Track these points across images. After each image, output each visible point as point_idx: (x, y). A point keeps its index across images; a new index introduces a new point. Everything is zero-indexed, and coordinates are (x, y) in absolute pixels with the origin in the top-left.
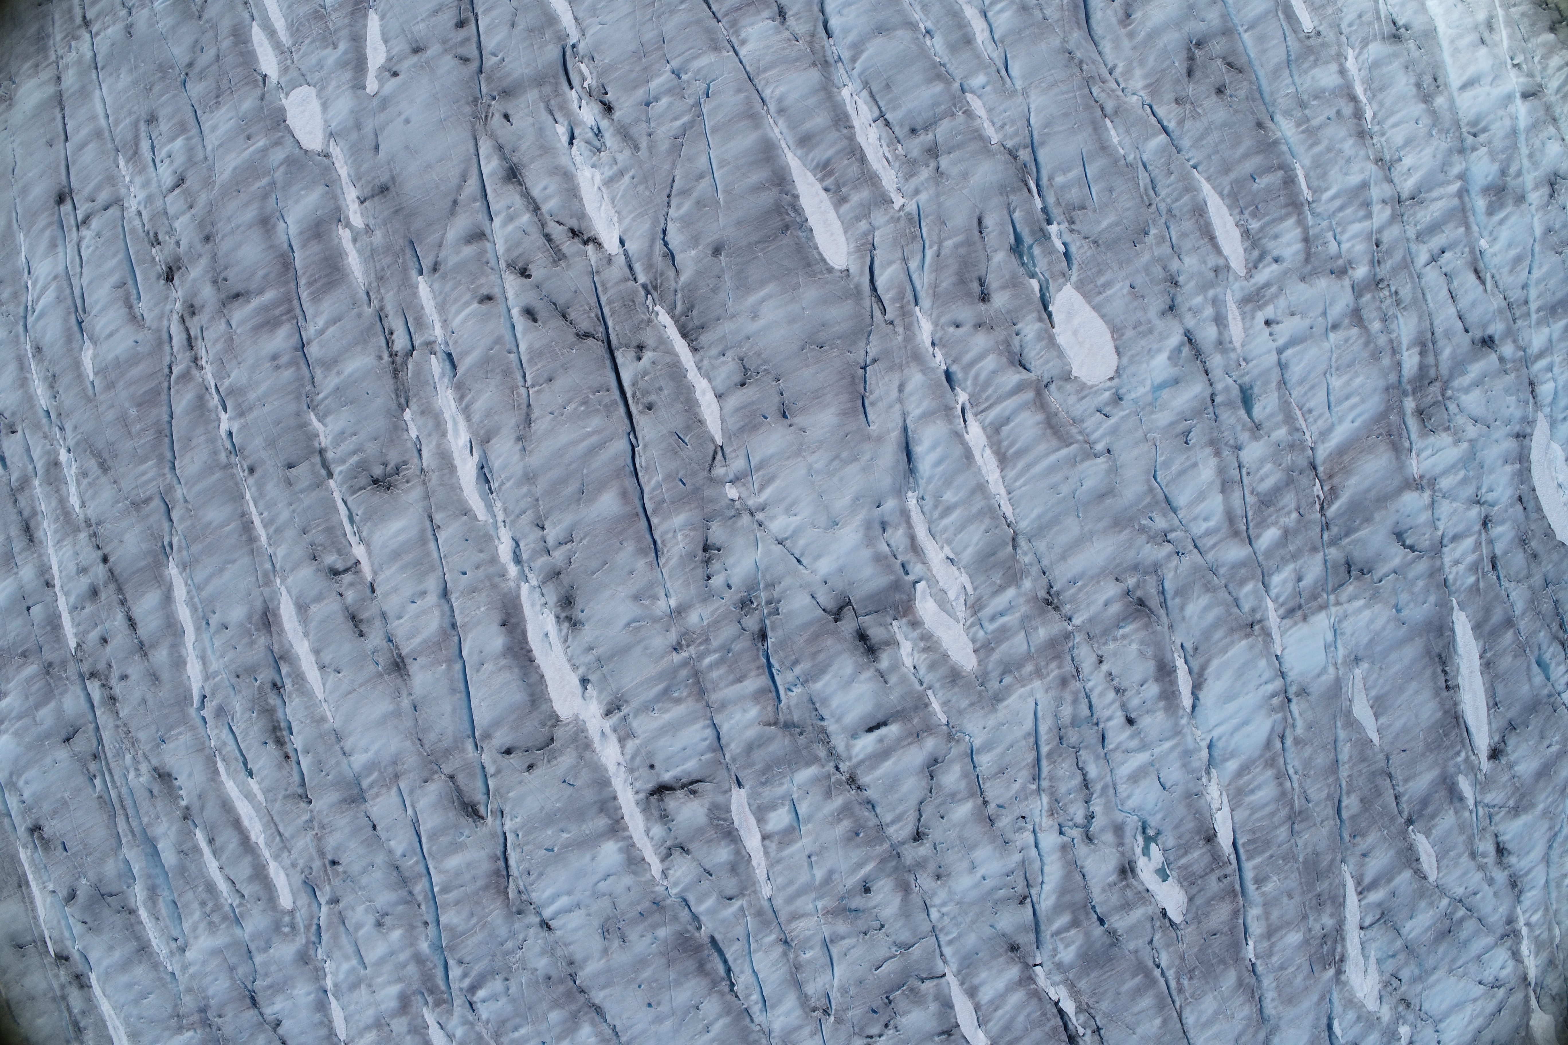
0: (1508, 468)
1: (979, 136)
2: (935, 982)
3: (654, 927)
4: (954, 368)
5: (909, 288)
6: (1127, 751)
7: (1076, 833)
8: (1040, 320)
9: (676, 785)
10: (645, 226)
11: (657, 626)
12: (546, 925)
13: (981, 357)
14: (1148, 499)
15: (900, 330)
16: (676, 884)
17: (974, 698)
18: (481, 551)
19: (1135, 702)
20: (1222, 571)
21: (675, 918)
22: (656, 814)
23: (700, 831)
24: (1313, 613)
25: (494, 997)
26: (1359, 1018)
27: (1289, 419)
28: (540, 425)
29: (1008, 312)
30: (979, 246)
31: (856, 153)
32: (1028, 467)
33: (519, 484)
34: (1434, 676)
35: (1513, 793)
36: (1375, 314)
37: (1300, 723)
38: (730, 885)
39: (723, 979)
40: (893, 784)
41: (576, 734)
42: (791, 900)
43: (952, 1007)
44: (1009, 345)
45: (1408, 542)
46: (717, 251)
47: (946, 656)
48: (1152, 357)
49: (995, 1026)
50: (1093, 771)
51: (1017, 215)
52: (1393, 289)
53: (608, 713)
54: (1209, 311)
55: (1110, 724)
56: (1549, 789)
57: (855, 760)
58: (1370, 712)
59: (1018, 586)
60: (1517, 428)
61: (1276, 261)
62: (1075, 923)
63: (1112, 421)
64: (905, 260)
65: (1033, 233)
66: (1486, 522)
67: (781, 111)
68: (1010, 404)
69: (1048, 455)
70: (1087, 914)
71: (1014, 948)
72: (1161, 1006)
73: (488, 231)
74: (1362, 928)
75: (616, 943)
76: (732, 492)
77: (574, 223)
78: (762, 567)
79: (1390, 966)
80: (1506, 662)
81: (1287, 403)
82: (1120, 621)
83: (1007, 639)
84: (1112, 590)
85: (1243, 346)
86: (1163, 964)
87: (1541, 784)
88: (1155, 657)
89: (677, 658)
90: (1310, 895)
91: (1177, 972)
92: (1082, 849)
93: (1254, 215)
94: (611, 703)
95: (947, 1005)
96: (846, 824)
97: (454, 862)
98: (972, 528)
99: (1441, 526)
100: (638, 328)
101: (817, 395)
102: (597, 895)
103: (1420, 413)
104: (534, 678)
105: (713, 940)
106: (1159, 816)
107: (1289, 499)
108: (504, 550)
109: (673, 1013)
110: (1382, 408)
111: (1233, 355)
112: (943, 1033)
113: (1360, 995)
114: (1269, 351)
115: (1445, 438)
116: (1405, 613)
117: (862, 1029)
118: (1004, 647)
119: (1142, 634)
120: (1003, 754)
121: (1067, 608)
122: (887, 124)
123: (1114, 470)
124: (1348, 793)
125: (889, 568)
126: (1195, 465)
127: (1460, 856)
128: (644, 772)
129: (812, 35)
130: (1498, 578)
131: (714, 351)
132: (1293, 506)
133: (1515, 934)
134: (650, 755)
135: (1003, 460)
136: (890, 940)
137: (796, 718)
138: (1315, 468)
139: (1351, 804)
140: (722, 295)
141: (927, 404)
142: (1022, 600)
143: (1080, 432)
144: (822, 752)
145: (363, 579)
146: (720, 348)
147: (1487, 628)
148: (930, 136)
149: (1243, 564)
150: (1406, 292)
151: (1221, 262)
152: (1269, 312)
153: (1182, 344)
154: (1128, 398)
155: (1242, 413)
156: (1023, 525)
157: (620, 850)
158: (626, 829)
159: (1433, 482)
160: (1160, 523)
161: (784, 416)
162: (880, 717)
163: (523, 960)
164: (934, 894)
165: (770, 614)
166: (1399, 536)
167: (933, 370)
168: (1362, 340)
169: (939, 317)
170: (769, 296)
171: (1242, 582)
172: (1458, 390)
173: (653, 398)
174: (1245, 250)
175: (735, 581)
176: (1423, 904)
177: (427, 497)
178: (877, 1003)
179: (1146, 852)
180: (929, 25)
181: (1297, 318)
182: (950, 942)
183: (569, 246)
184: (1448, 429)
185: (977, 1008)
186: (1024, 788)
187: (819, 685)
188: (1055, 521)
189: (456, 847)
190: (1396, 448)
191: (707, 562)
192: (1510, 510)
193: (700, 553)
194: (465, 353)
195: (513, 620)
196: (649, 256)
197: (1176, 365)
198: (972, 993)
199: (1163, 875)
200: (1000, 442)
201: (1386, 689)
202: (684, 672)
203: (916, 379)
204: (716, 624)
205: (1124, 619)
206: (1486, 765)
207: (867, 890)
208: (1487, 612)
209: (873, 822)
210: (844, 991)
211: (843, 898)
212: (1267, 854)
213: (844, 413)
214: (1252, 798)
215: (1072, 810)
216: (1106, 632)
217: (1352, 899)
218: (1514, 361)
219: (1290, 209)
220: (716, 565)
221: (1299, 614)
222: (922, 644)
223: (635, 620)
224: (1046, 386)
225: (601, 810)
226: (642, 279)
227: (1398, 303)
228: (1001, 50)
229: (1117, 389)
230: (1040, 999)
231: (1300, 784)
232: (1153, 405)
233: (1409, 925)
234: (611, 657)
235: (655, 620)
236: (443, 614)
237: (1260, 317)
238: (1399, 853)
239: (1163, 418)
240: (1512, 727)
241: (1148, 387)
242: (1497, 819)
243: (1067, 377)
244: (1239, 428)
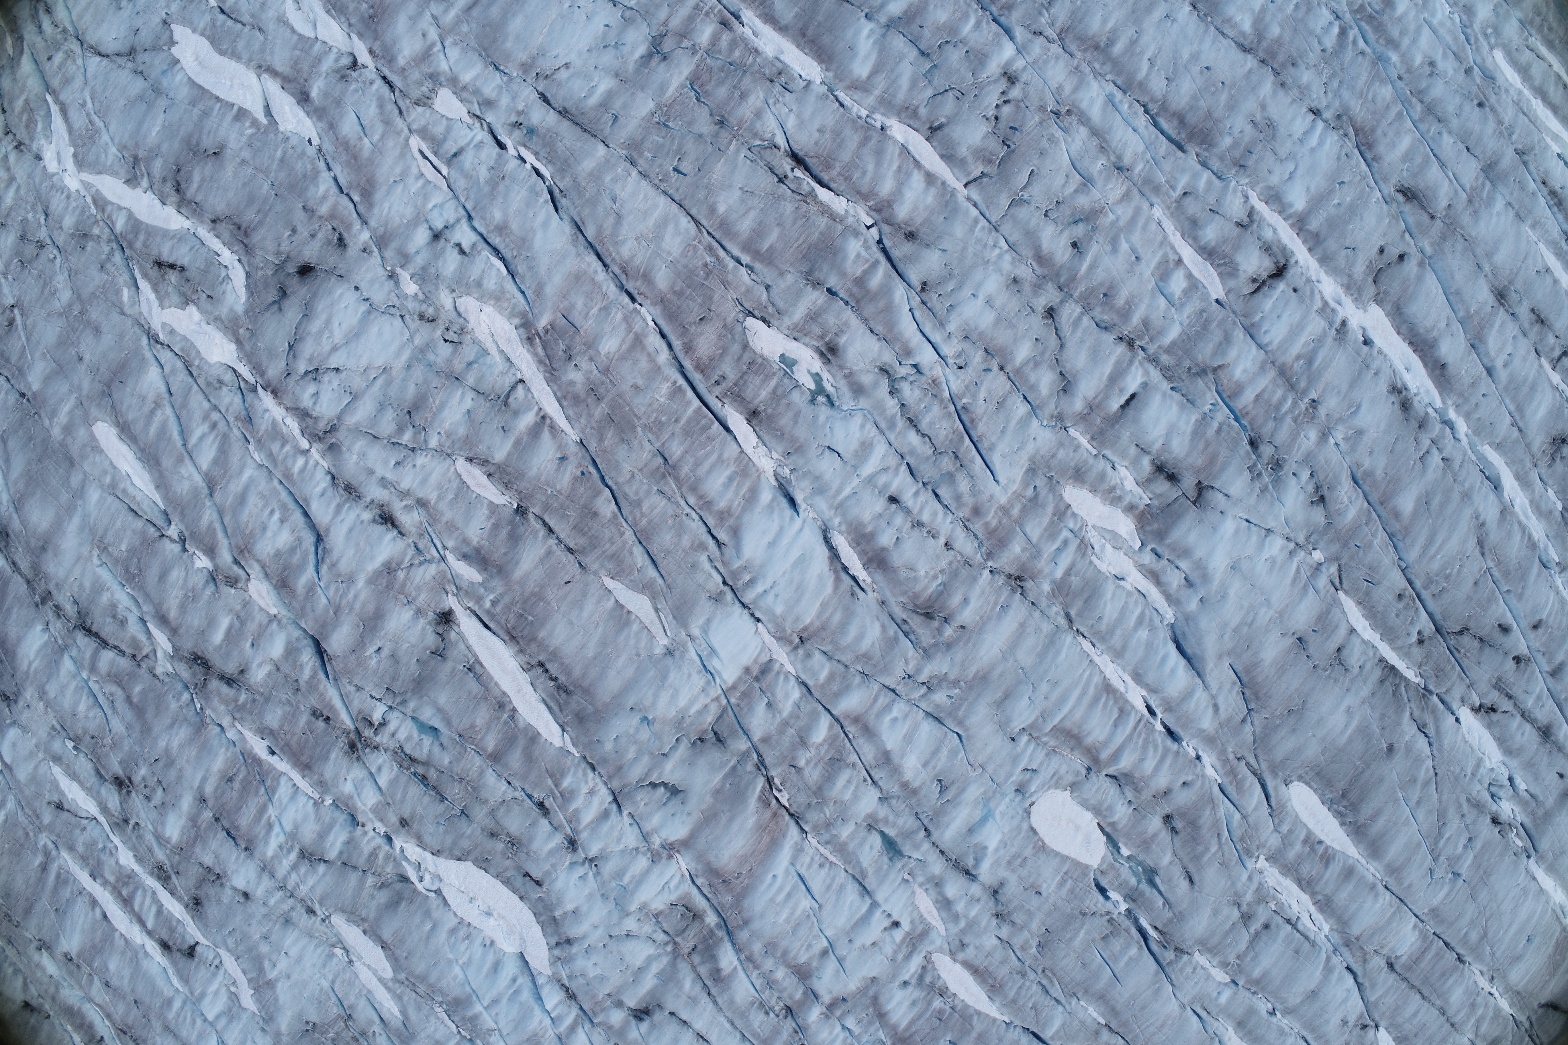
0: (570, 907)
1: (1211, 950)
2: (971, 177)
3: (1235, 144)
4: (1175, 746)
5: (1234, 795)
6: (885, 470)
7: (903, 371)
8: (1113, 825)
9: (1270, 281)
10: (1447, 742)
11: (1337, 416)
12: (1316, 112)
13: (1157, 768)
14: (960, 713)
15: (1231, 757)
16: (1235, 191)
17: (1054, 463)
18: (1479, 419)
19: (899, 519)
20: (858, 679)
21: (1221, 158)
22: (1275, 249)
23: (1237, 248)
24: (740, 678)
25: (1326, 30)
26: (479, 284)
27: (841, 849)
28: (1472, 543)
29: (1144, 817)
30: (1186, 860)
31: (1306, 884)
32: (1084, 692)
33: (1472, 487)
34: (567, 670)
35: (404, 585)
36: (785, 984)
37: (707, 566)
38: (1192, 207)
39: (1158, 114)
40: (1095, 354)
41: (1360, 295)
42: (1137, 211)
43: (942, 156)
44: (1136, 789)
45: (662, 789)
46: (1391, 749)
47: (1093, 490)
48: (1001, 841)
49: (892, 152)
50: (913, 438)
51: (1160, 902)
52: (772, 1015)
53: (1344, 323)
54: (960, 907)
55: (914, 489)
56: (357, 606)
57: (1136, 363)
58: (629, 606)
59: (1053, 582)
60: (575, 949)
61: (905, 983)
62: (860, 281)
63: (1021, 768)
64: (1244, 817)
65: (1142, 894)
66: (572, 844)
67: (1373, 887)
68: (1119, 739)
69: (1071, 711)
70: (851, 295)
71: (911, 236)
72: (725, 226)
73: (1549, 679)
74: (522, 381)
75: (1258, 117)
76: (1318, 556)
77: (1494, 717)
78: (1277, 503)
79: (469, 352)
80: (482, 717)
81: (847, 862)
82: (945, 589)
83: (1046, 530)
84: (967, 616)
85: (914, 893)
86: (743, 270)
87: (371, 608)
88: (895, 571)
89: (1314, 395)
90: (611, 396)
91: (725, 266)
92: (888, 357)
93: (941, 1012)
94: (1345, 333)
95: (948, 157)
96: (1120, 301)
97: (1405, 143)
98: (1115, 616)
99: (627, 820)
100: (1428, 656)
101: (1282, 670)
102: (1291, 156)
103: (696, 916)
104: (1404, 329)
105: (1181, 148)
106: (822, 419)
107: (813, 775)
108: (1462, 427)
109: (1185, 67)
110: (746, 903)
111: (920, 879)
112: (940, 127)
113: (489, 309)
114: (886, 900)
115: (659, 904)
116: (636, 720)
117: (1018, 108)
118: (1046, 521)
119: (918, 588)
120: (1008, 421)
121: (1000, 580)
122: (1288, 921)
123: (1003, 725)
124: (615, 516)
125: (1173, 548)
126: (925, 765)
127: (440, 498)
128: (1299, 283)
129: (1365, 961)
130: (530, 797)
131: (1368, 666)
132: (807, 772)
133: (316, 437)
134: (1301, 300)
135: (1108, 688)
136: (1034, 205)
137: (1200, 381)
138: (791, 815)
139: (606, 507)
140: (1377, 715)
141: (1192, 704)
142: (1047, 570)
143: (1046, 744)
144: (1165, 359)
145: (1547, 357)
146: (1365, 671)
147: (521, 742)
148: (1252, 930)
149: (838, 695)
150: (757, 1019)
151: (961, 956)
152: (898, 935)
153: (976, 865)
154: (1012, 795)
155: (891, 832)
156: (1068, 638)
157: (1291, 205)
158: (1292, 226)
159: (655, 858)
160: (940, 697)
161: (1300, 639)
162: (1130, 412)
163: (1320, 73)
164: (1012, 263)
165: (1255, 465)
166: (674, 791)
167: (1193, 736)
168: (792, 955)
169: (1203, 784)
170: (1342, 733)
171: (831, 677)
172: (659, 955)
173: (1401, 606)
174: (939, 977)
175: (1293, 481)
176: (462, 431)
177: (1528, 446)
178: (1017, 137)
179: (817, 378)
180: (1274, 1020)
181: (869, 942)
182: (976, 221)
183: (1493, 697)
184: (656, 916)
185: (917, 164)
186: (974, 396)
187: (1194, 417)
188: (1042, 655)
189: (1407, 157)
190: (713, 872)
191: (1318, 488)
192: (547, 867)
193: (1326, 493)
194: (1539, 575)
195: (1438, 372)
196: (1436, 719)
197: (976, 845)
198: (930, 178)
199: (788, 362)
200: (1116, 702)
201: (622, 637)
202: (1303, 384)
203: (1207, 723)
204: (1294, 437)
205: (941, 593)
206: (451, 602)
207: (1074, 245)
208: (529, 758)
209: (1097, 312)
210: (1052, 139)
211: (1094, 229)
212: (683, 422)
213: (1256, 665)
214: (728, 473)
215: (917, 392)
216: (955, 574)
217: (552, 408)
218: (603, 1010)
219: (907, 1035)
220: (1311, 488)
221: (755, 671)
222: (1119, 492)
223: (1354, 413)
224: (1089, 769)
225: (1317, 235)
226: (1435, 698)
227: (762, 1005)
228: (1211, 1032)
229: (1024, 798)
230: (858, 192)
231: (678, 505)
232: (986, 799)
233: (468, 403)
234: (1360, 373)
235: (1340, 420)
236: (1487, 354)
237: (906, 926)
238: (521, 475)
239: (973, 792)
240: (439, 654)
241: (997, 812)
242: (411, 551)
243: (1073, 787)
244: (891, 818)
